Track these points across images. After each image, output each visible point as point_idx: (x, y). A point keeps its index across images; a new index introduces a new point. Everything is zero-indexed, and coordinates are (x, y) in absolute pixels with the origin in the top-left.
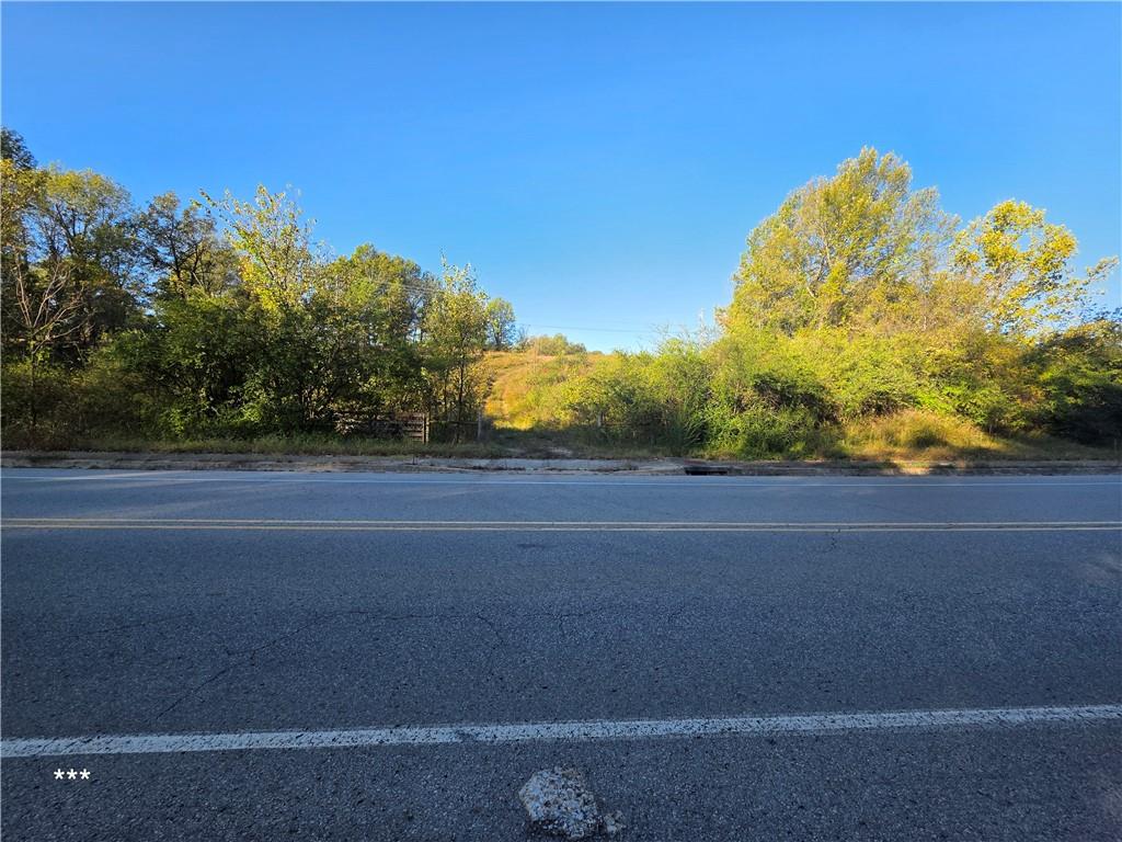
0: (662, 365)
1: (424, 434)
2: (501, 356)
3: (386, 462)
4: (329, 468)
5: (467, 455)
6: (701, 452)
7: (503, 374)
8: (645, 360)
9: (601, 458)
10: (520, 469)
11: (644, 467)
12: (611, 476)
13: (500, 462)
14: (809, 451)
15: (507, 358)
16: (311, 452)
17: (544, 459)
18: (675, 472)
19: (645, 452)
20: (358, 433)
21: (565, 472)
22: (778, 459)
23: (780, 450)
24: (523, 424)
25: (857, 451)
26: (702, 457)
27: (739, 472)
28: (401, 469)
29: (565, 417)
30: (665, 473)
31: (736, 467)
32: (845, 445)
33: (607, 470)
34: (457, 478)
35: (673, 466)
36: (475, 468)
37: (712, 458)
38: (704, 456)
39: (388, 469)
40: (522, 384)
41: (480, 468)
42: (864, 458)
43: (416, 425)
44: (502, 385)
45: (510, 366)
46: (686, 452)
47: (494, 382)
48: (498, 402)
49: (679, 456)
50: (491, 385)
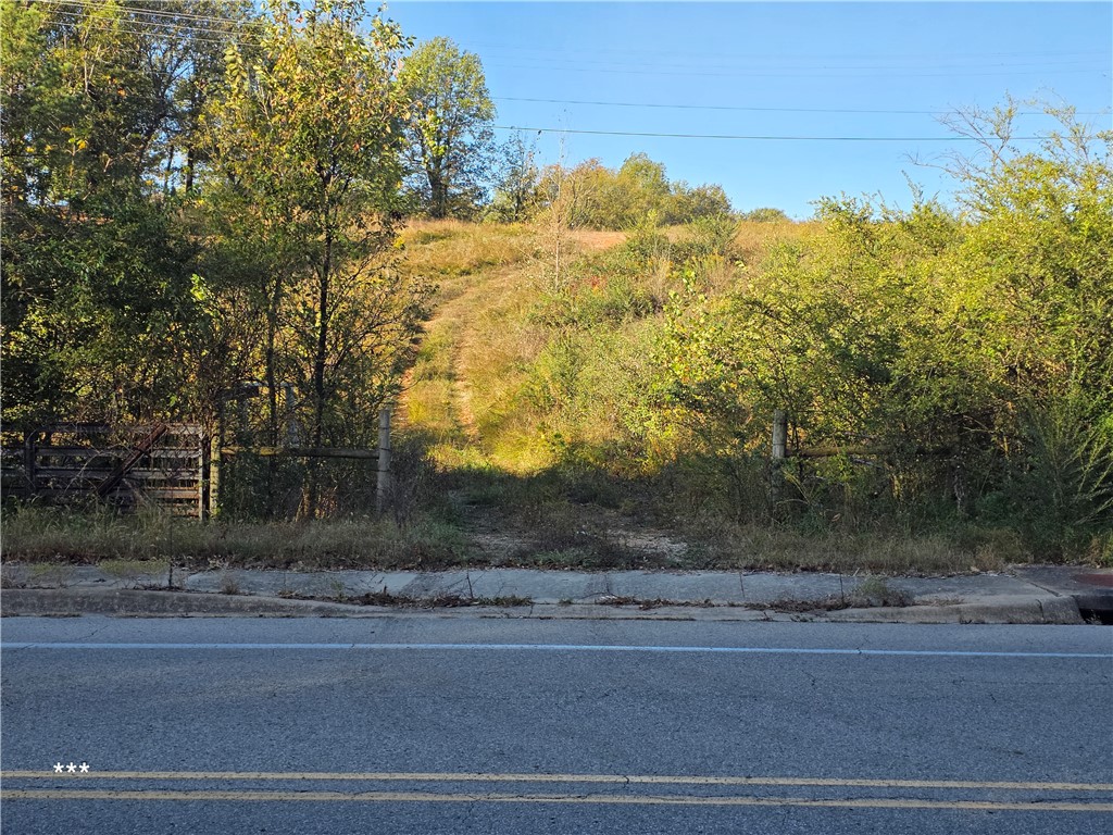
0: (992, 250)
1: (202, 491)
2: (448, 235)
3: (84, 581)
5: (344, 557)
7: (452, 295)
8: (933, 233)
9: (784, 566)
10: (517, 603)
11: (933, 595)
12: (820, 627)
13: (450, 580)
15: (467, 240)
17: (592, 567)
18: (1042, 615)
19: (934, 547)
21: (662, 612)
24: (524, 457)
29: (664, 433)
30: (1009, 615)
33: (803, 607)
34: (310, 633)
35: (1035, 594)
36: (368, 600)
39: (88, 605)
40: (519, 325)
41: (385, 599)
43: (177, 464)
44: (454, 328)
45: (480, 265)
46: (1082, 546)
47: (426, 318)
48: (441, 385)
49: (1058, 559)
50: (419, 330)
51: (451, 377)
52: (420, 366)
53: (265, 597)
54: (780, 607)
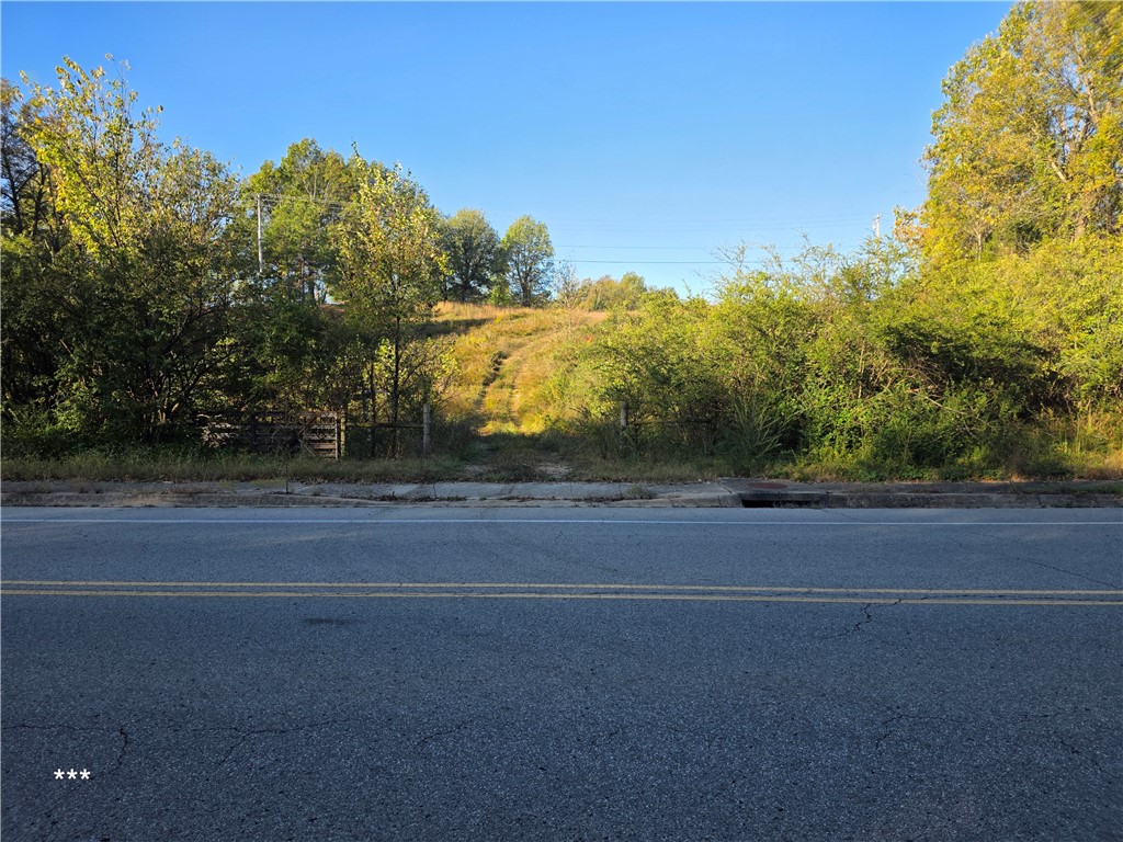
1: (334, 445)
2: (525, 315)
3: (249, 490)
4: (155, 500)
5: (385, 477)
6: (789, 468)
7: (520, 346)
9: (605, 479)
10: (458, 499)
11: (666, 493)
12: (603, 509)
13: (430, 489)
14: (993, 463)
15: (533, 316)
16: (141, 478)
17: (508, 481)
18: (719, 503)
19: (686, 469)
20: (233, 446)
21: (529, 503)
22: (930, 477)
23: (937, 462)
25: (1095, 461)
26: (787, 476)
27: (841, 502)
28: (266, 501)
30: (698, 503)
31: (836, 493)
32: (1072, 454)
33: (601, 500)
35: (722, 491)
36: (383, 498)
37: (804, 479)
38: (790, 475)
39: (247, 502)
40: (548, 361)
41: (393, 498)
42: (1102, 475)
43: (323, 431)
44: (518, 363)
45: (536, 331)
46: (761, 468)
47: (505, 358)
48: (507, 391)
49: (747, 475)
50: (500, 363)
51: (513, 387)
52: (497, 382)
53: (334, 497)
54: (589, 500)
